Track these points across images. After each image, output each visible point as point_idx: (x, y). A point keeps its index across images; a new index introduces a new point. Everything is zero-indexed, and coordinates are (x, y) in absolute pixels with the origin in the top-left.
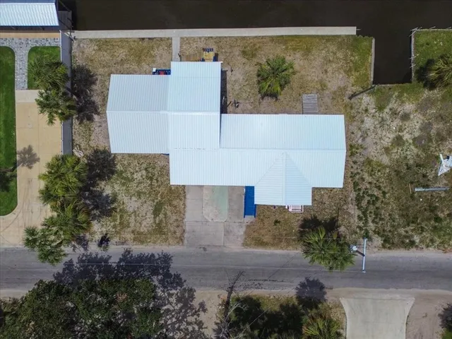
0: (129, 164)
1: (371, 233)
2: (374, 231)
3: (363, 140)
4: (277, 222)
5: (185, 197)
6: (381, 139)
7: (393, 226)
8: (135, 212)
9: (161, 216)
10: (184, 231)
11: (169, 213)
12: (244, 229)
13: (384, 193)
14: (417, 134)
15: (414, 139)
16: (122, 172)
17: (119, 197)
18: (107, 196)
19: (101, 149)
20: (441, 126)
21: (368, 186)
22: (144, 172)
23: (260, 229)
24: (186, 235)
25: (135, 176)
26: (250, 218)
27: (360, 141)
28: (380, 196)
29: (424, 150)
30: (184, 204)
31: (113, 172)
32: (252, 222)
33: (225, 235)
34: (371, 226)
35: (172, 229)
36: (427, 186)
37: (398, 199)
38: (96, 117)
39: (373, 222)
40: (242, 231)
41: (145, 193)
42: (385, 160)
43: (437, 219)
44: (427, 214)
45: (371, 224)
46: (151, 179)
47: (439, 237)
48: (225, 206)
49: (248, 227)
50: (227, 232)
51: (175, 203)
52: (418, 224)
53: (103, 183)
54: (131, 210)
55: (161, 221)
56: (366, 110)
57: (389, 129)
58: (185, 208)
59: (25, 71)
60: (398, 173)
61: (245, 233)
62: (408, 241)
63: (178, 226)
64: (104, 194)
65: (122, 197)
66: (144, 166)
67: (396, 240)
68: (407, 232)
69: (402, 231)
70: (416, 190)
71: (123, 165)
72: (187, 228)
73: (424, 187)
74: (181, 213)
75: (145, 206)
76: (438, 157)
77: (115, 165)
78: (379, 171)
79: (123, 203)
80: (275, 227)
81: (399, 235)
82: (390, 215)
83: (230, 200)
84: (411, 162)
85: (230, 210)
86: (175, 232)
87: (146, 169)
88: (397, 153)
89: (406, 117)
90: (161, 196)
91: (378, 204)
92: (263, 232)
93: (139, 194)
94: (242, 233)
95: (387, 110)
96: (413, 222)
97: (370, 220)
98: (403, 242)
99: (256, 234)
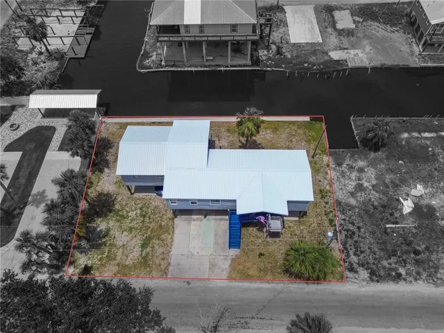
0: (127, 204)
1: (355, 266)
2: (358, 264)
3: (331, 186)
4: (261, 255)
5: (173, 232)
6: (344, 185)
7: (376, 259)
8: (124, 245)
9: (149, 249)
10: (169, 264)
11: (156, 247)
12: (229, 262)
13: (359, 228)
14: (374, 182)
15: (373, 186)
16: (119, 210)
17: (112, 232)
18: (101, 231)
19: (105, 192)
20: (392, 176)
21: (343, 222)
22: (139, 211)
23: (245, 261)
24: (170, 268)
25: (130, 214)
26: (234, 252)
27: (328, 187)
28: (356, 230)
29: (384, 194)
30: (172, 238)
31: (110, 211)
32: (237, 256)
33: (210, 268)
34: (354, 259)
35: (157, 262)
36: (397, 223)
37: (373, 233)
38: (106, 170)
39: (355, 254)
40: (226, 265)
41: (136, 228)
42: (353, 201)
43: (417, 253)
44: (405, 248)
45: (353, 257)
46: (144, 216)
47: (424, 270)
48: (211, 240)
49: (233, 260)
50: (213, 266)
51: (163, 237)
52: (399, 257)
53: (100, 220)
54: (121, 244)
55: (147, 254)
56: (328, 165)
57: (350, 178)
58: (172, 242)
59: (60, 140)
60: (367, 212)
61: (230, 266)
62: (394, 274)
63: (163, 259)
64: (98, 229)
65: (115, 232)
66: (140, 206)
67: (382, 273)
68: (390, 264)
69: (385, 263)
70: (387, 226)
71: (121, 205)
72: (173, 262)
73: (393, 224)
74: (168, 246)
75: (134, 240)
76: (398, 200)
77: (114, 205)
78: (349, 210)
79: (114, 237)
80: (260, 259)
81: (384, 267)
82: (369, 248)
83: (216, 235)
84: (376, 203)
85: (216, 243)
86: (160, 265)
87: (141, 209)
88: (361, 196)
89: (361, 170)
90: (151, 231)
91: (356, 238)
92: (248, 264)
93: (131, 229)
94: (227, 267)
95: (344, 166)
96: (393, 255)
97: (351, 253)
98: (389, 275)
99: (241, 267)
